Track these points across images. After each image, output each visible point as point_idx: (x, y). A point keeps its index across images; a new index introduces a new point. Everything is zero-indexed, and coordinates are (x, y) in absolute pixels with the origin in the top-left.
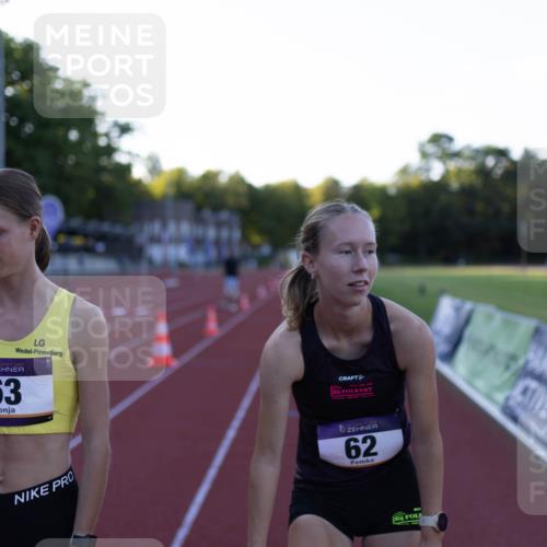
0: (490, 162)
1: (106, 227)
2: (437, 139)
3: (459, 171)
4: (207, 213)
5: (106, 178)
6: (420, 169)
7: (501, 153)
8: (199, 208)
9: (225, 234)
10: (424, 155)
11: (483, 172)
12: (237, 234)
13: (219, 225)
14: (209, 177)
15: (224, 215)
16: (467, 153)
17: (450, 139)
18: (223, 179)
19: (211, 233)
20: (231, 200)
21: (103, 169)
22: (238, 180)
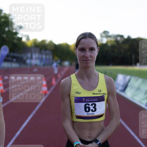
0: (119, 38)
1: (16, 55)
2: (105, 32)
3: (111, 41)
4: (43, 51)
5: (15, 41)
6: (100, 40)
7: (122, 36)
8: (41, 50)
9: (48, 57)
10: (102, 36)
11: (117, 41)
12: (51, 57)
13: (46, 54)
14: (43, 41)
15: (48, 52)
16: (113, 36)
17: (108, 32)
18: (47, 42)
19: (44, 57)
20: (49, 48)
21: (14, 38)
22: (51, 42)
